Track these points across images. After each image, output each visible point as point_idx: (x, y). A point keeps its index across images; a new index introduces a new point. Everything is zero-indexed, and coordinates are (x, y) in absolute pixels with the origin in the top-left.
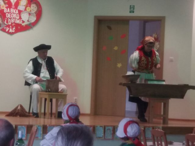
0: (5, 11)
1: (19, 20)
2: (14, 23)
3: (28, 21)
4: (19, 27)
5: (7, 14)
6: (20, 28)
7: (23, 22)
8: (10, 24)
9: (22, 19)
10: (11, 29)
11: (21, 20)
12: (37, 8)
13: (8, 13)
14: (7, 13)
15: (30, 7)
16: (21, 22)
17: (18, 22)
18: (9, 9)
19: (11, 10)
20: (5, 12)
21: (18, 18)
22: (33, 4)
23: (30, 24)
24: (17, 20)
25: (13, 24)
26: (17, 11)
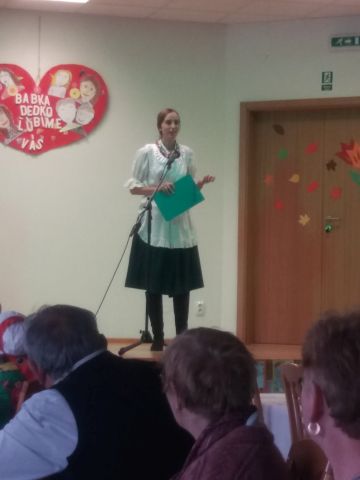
0: (18, 99)
1: (53, 120)
2: (41, 127)
3: (75, 121)
4: (53, 137)
5: (22, 107)
6: (54, 139)
7: (63, 124)
8: (30, 130)
9: (58, 117)
10: (33, 142)
11: (57, 120)
12: (94, 90)
13: (26, 104)
14: (22, 104)
15: (78, 87)
16: (58, 124)
17: (50, 124)
18: (26, 95)
19: (32, 99)
20: (17, 102)
21: (50, 115)
22: (86, 80)
23: (80, 128)
24: (47, 120)
25: (39, 131)
26: (47, 98)
